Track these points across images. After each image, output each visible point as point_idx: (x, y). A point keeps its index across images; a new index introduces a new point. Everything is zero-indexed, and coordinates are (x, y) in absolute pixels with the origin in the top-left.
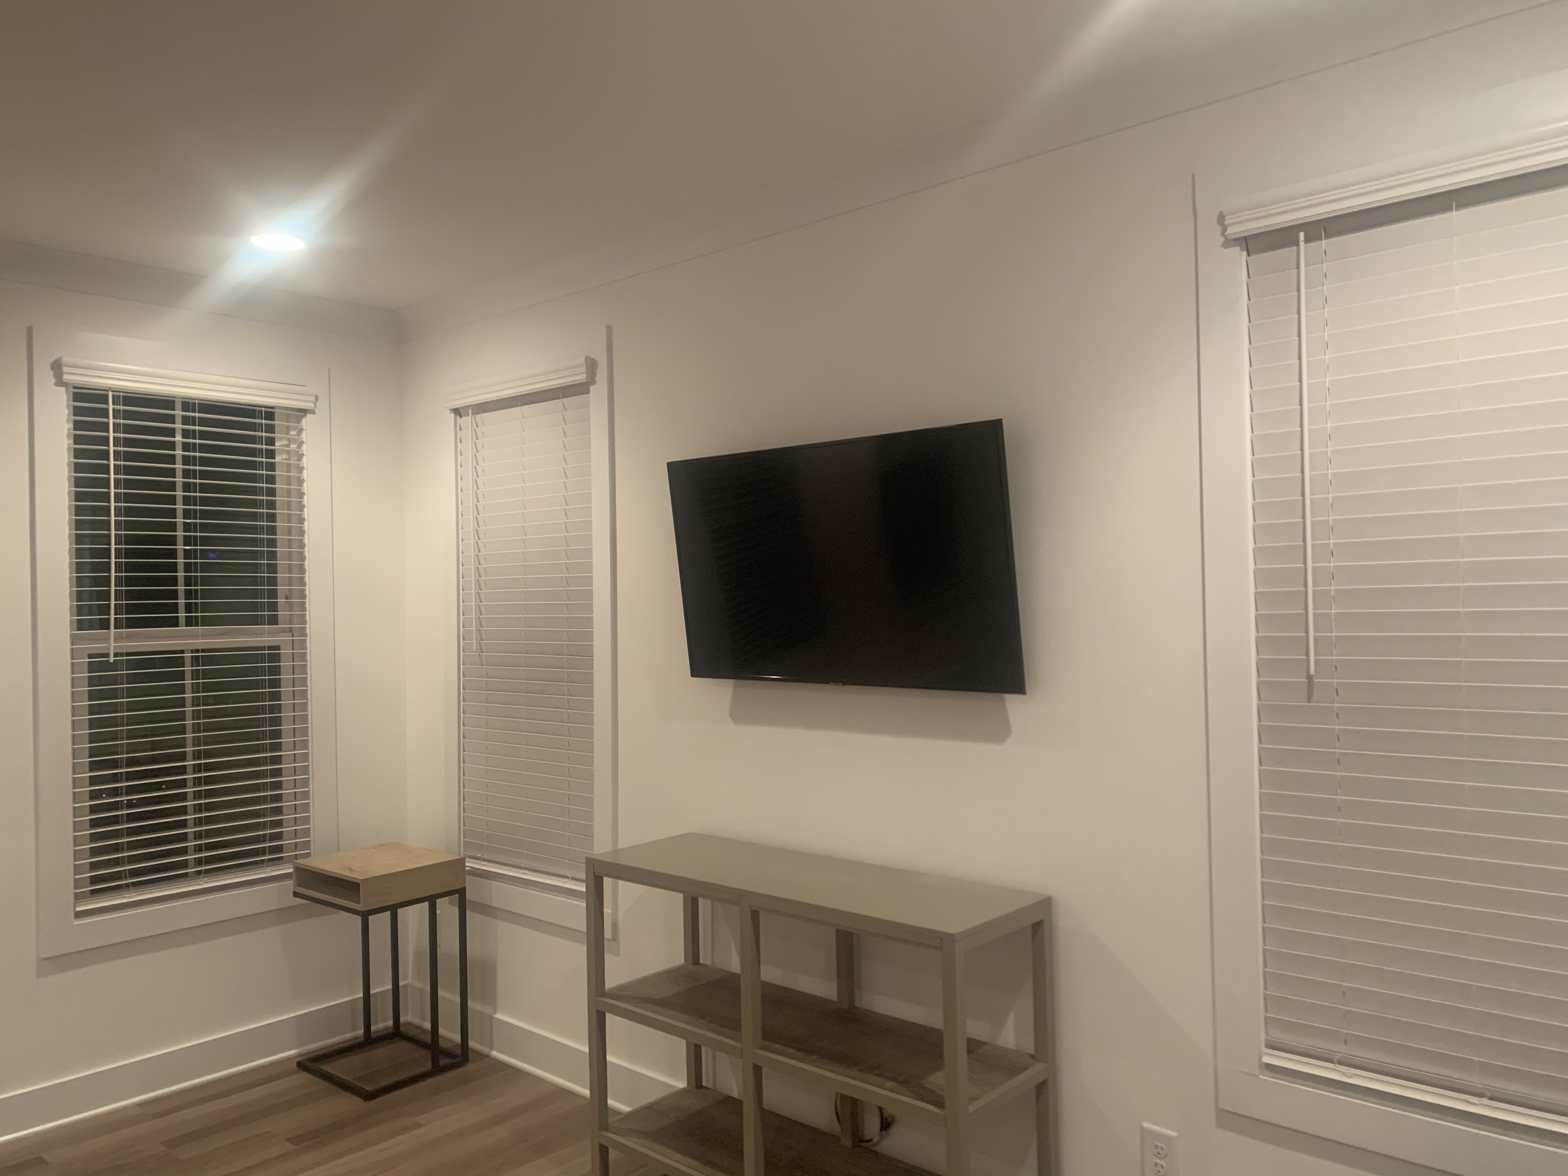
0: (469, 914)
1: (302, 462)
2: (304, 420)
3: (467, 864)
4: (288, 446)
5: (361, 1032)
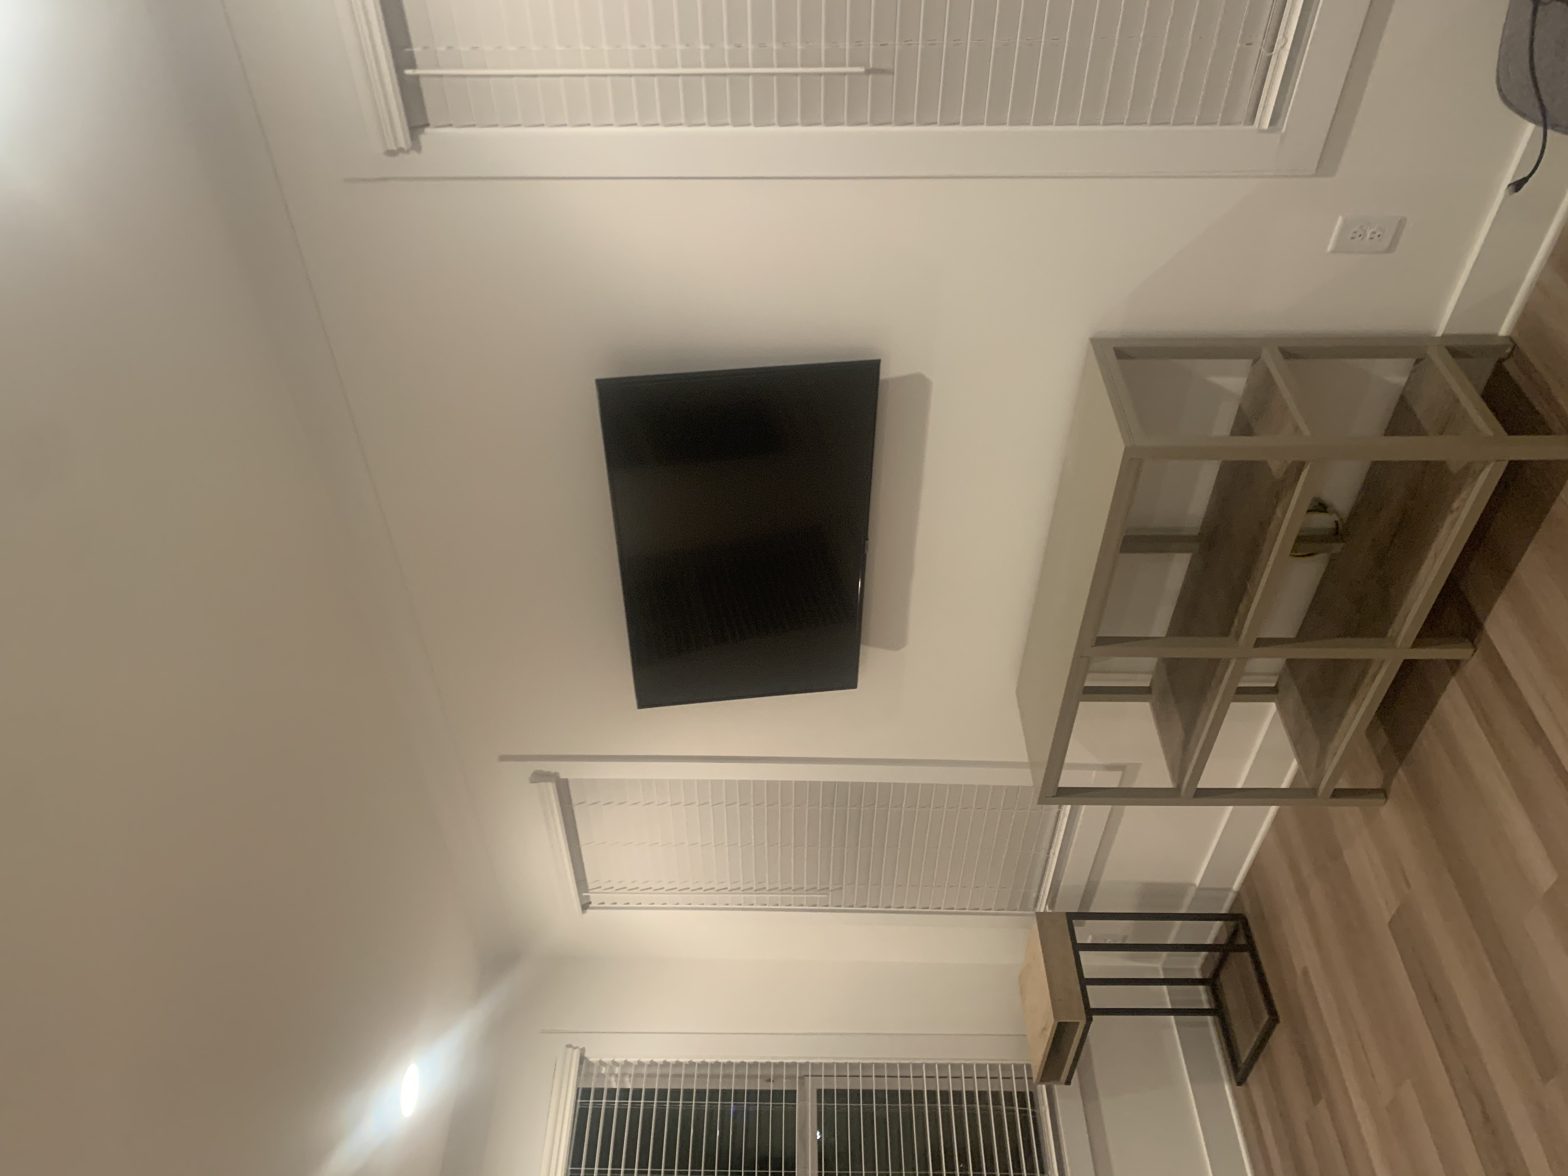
0: (1092, 910)
1: (633, 1063)
2: (591, 1060)
3: (1042, 911)
4: (617, 1076)
5: (1209, 1019)
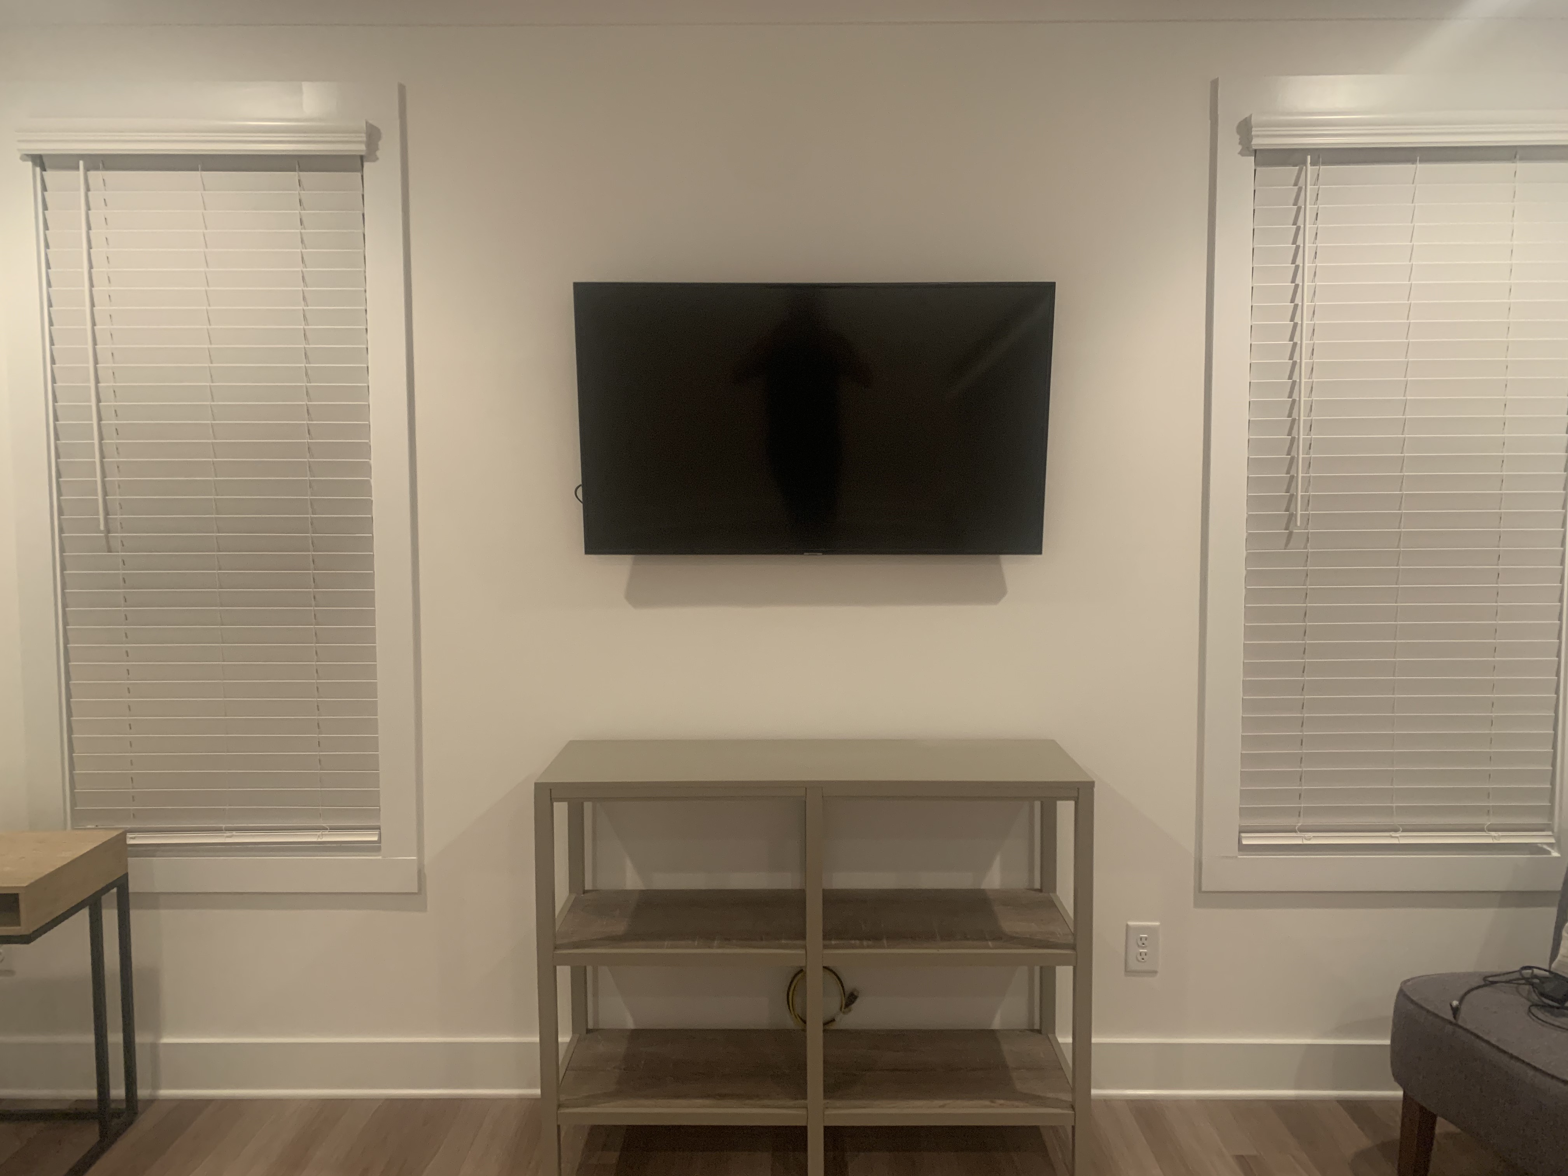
3: (128, 841)
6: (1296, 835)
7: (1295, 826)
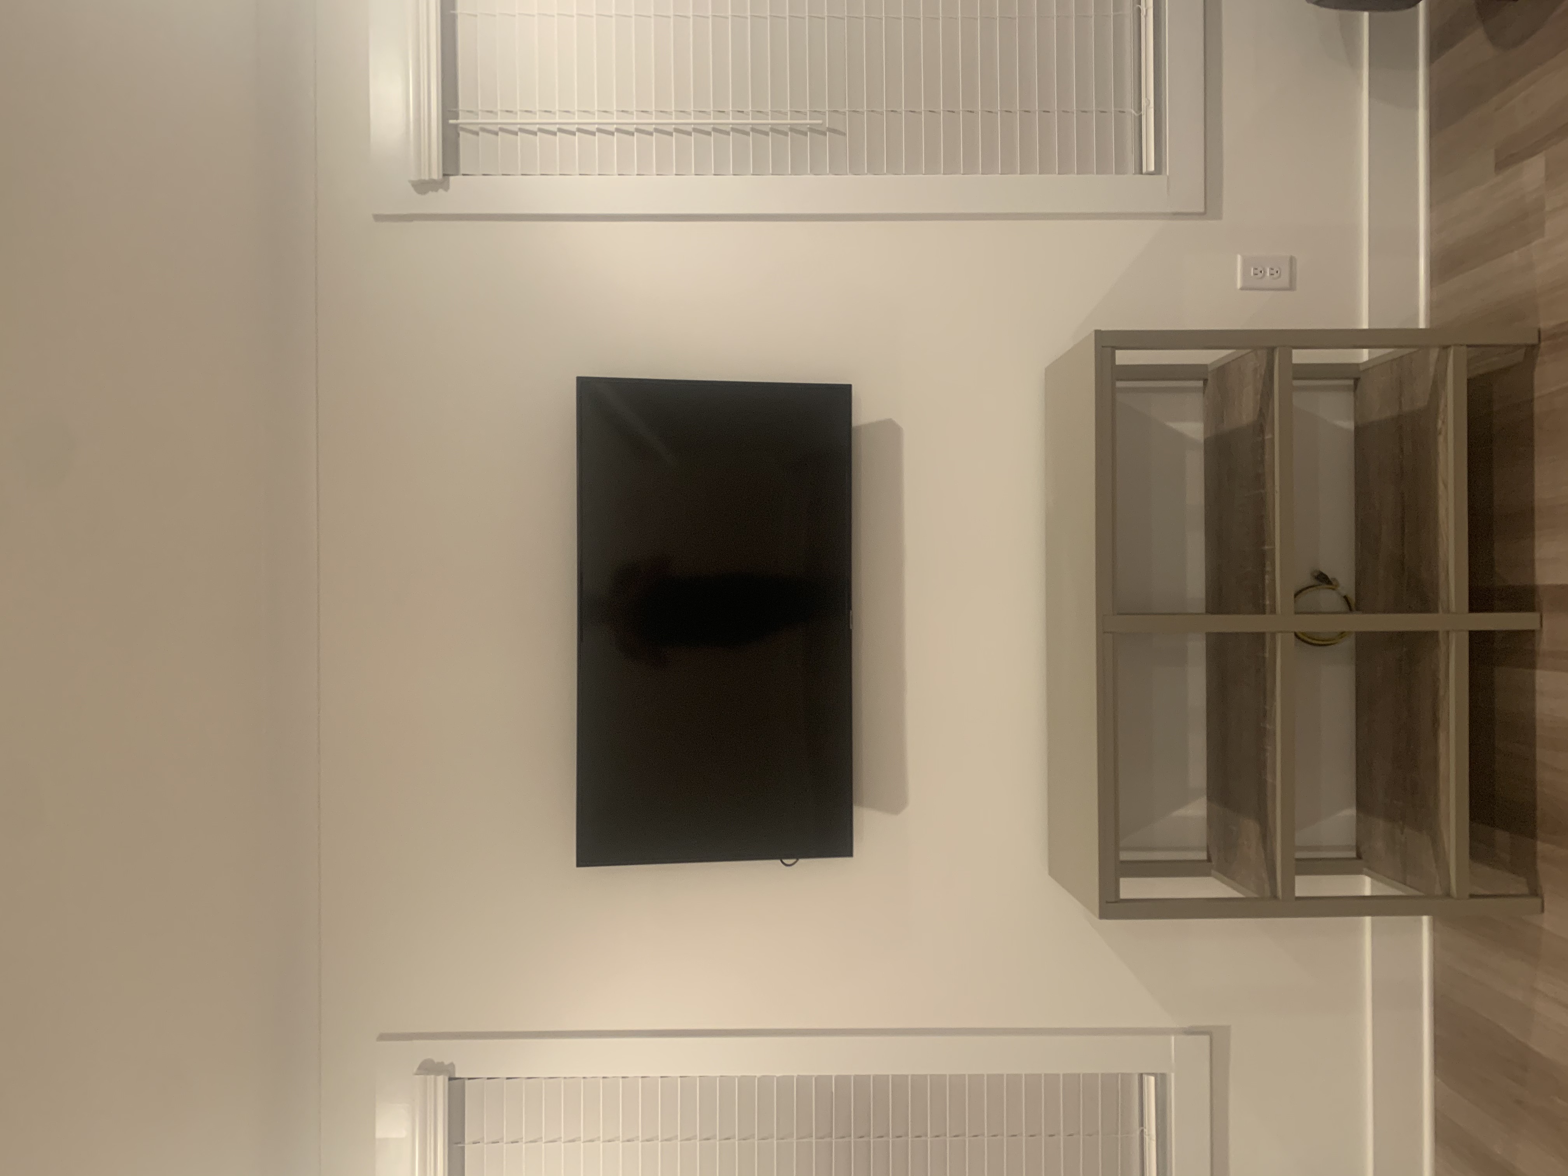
6: (1145, 115)
7: (1134, 115)
